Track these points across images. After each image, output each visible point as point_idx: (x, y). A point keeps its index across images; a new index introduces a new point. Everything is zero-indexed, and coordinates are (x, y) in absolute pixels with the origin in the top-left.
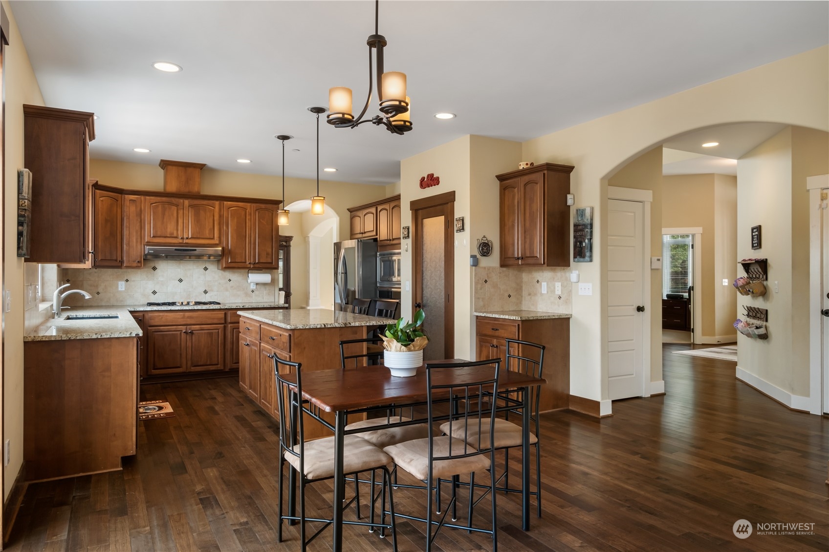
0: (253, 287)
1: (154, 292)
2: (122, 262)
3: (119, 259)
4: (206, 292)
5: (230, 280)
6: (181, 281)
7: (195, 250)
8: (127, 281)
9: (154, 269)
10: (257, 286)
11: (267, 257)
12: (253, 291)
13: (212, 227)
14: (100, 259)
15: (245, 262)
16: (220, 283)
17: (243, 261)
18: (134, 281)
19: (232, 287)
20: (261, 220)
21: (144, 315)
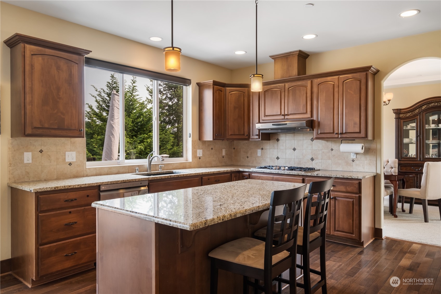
0: (353, 156)
1: (278, 158)
2: (249, 135)
3: (246, 133)
4: (312, 159)
5: (332, 150)
6: (294, 149)
7: (286, 124)
8: (262, 149)
9: (278, 140)
10: (358, 156)
11: (354, 127)
12: (353, 161)
13: (305, 103)
14: (230, 134)
15: (333, 133)
16: (323, 152)
17: (332, 131)
18: (266, 149)
19: (334, 156)
20: (348, 90)
21: (249, 174)
